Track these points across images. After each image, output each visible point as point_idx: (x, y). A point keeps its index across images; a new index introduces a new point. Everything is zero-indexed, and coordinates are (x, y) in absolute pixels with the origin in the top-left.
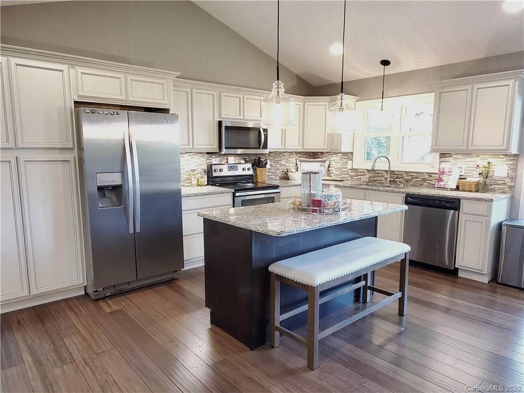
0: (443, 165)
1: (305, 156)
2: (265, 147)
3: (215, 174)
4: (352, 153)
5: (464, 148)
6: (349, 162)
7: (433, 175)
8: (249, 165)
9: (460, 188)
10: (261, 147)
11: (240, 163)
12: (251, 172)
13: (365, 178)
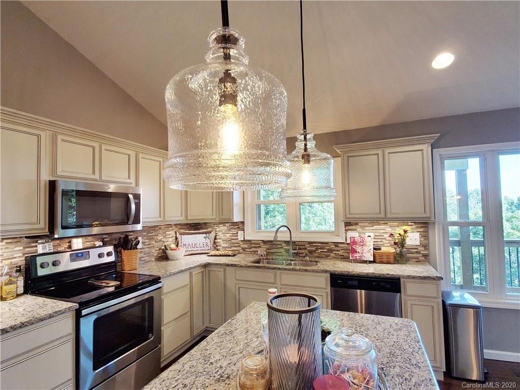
0: (351, 234)
1: (185, 227)
2: (137, 220)
3: (41, 272)
4: (243, 223)
5: (382, 215)
6: (241, 233)
7: (339, 245)
9: (378, 260)
10: (131, 221)
11: (94, 247)
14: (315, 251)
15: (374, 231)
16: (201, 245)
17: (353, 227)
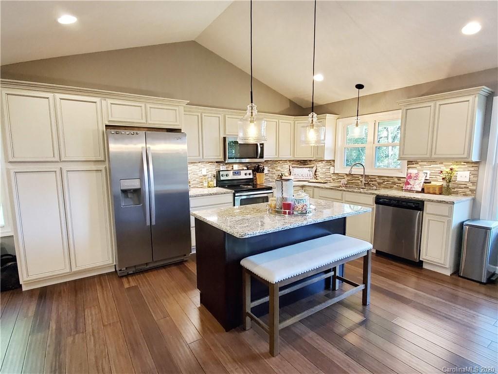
0: (410, 171)
1: (297, 163)
2: (262, 157)
3: (222, 178)
4: (334, 161)
5: (428, 156)
6: (332, 168)
7: (401, 179)
8: (251, 171)
9: (425, 191)
10: (258, 157)
11: (243, 170)
12: (251, 177)
13: (344, 181)
14: (382, 183)
15: (431, 169)
17: (414, 166)
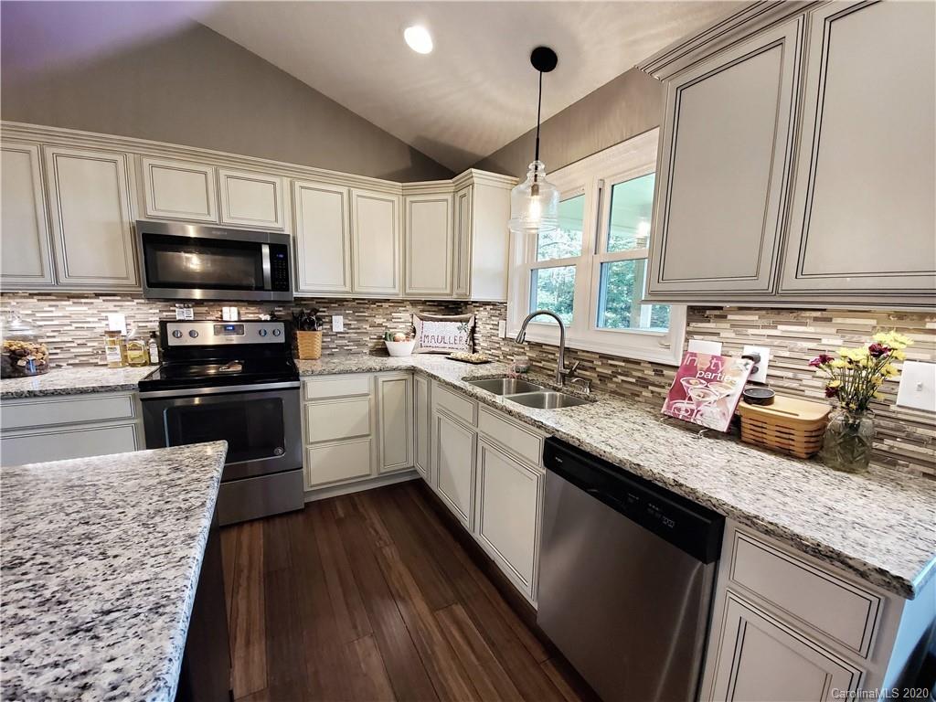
0: (696, 345)
7: (665, 372)
9: (746, 433)
15: (777, 342)
16: (452, 341)
17: (710, 326)
